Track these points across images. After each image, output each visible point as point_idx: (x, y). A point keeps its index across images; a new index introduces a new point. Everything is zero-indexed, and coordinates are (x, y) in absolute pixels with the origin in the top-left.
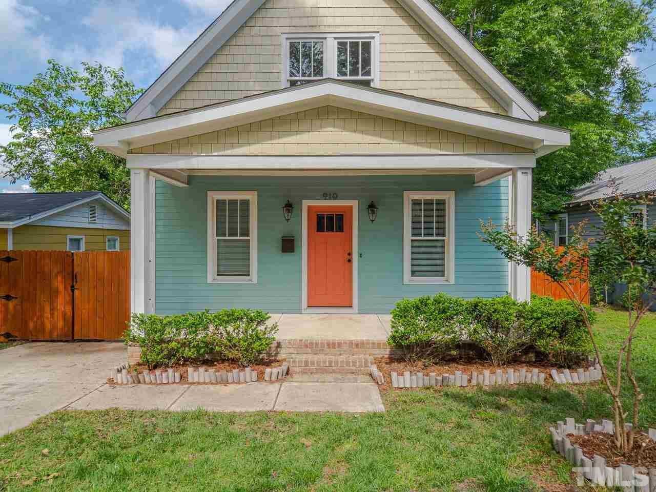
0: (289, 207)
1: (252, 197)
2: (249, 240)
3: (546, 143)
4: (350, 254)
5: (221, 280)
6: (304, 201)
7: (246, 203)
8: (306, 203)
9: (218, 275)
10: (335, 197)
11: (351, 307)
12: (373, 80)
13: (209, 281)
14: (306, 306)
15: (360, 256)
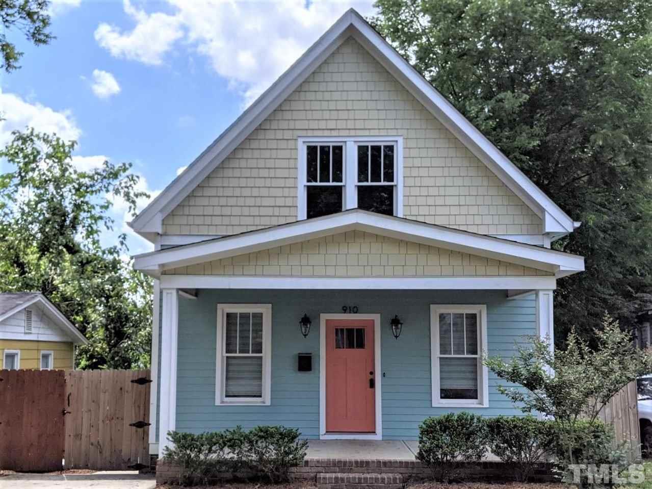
0: (306, 321)
1: (265, 310)
2: (261, 358)
3: (562, 268)
4: (372, 373)
5: (231, 402)
6: (321, 315)
7: (258, 317)
8: (324, 317)
9: (227, 396)
10: (355, 310)
11: (375, 432)
12: (396, 186)
13: (218, 403)
14: (324, 432)
15: (384, 375)
